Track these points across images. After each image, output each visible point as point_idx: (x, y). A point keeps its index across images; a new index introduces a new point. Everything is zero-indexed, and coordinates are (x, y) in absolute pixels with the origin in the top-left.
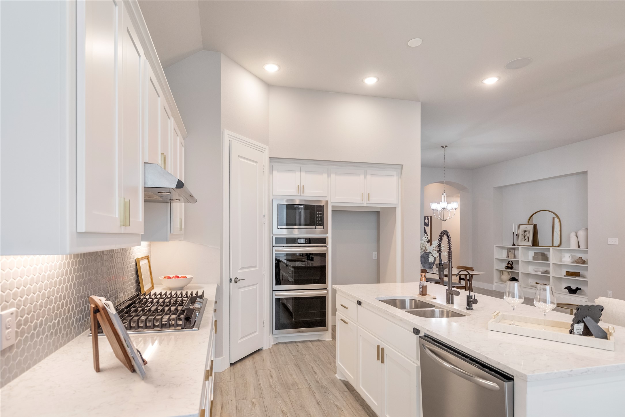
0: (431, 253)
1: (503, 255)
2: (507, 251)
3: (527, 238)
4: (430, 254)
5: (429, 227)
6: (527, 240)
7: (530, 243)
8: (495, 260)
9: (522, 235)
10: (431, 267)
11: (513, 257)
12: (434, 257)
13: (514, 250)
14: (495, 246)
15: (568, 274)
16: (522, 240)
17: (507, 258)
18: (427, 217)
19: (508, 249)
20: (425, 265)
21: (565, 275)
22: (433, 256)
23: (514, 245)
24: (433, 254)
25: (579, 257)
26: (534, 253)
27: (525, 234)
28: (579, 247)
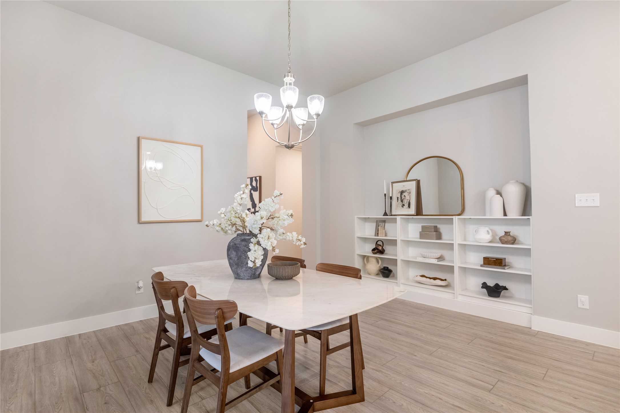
0: (256, 236)
1: (369, 231)
2: (375, 224)
3: (406, 202)
4: (252, 240)
5: (258, 192)
6: (406, 205)
7: (412, 210)
8: (356, 239)
9: (398, 198)
10: (254, 274)
11: (384, 235)
12: (264, 249)
13: (384, 223)
14: (356, 217)
15: (488, 262)
16: (397, 206)
17: (375, 236)
18: (256, 177)
19: (377, 221)
20: (239, 272)
21: (482, 263)
22: (260, 245)
23: (385, 214)
24: (260, 240)
25: (506, 232)
26: (422, 226)
27: (403, 196)
28: (505, 214)
